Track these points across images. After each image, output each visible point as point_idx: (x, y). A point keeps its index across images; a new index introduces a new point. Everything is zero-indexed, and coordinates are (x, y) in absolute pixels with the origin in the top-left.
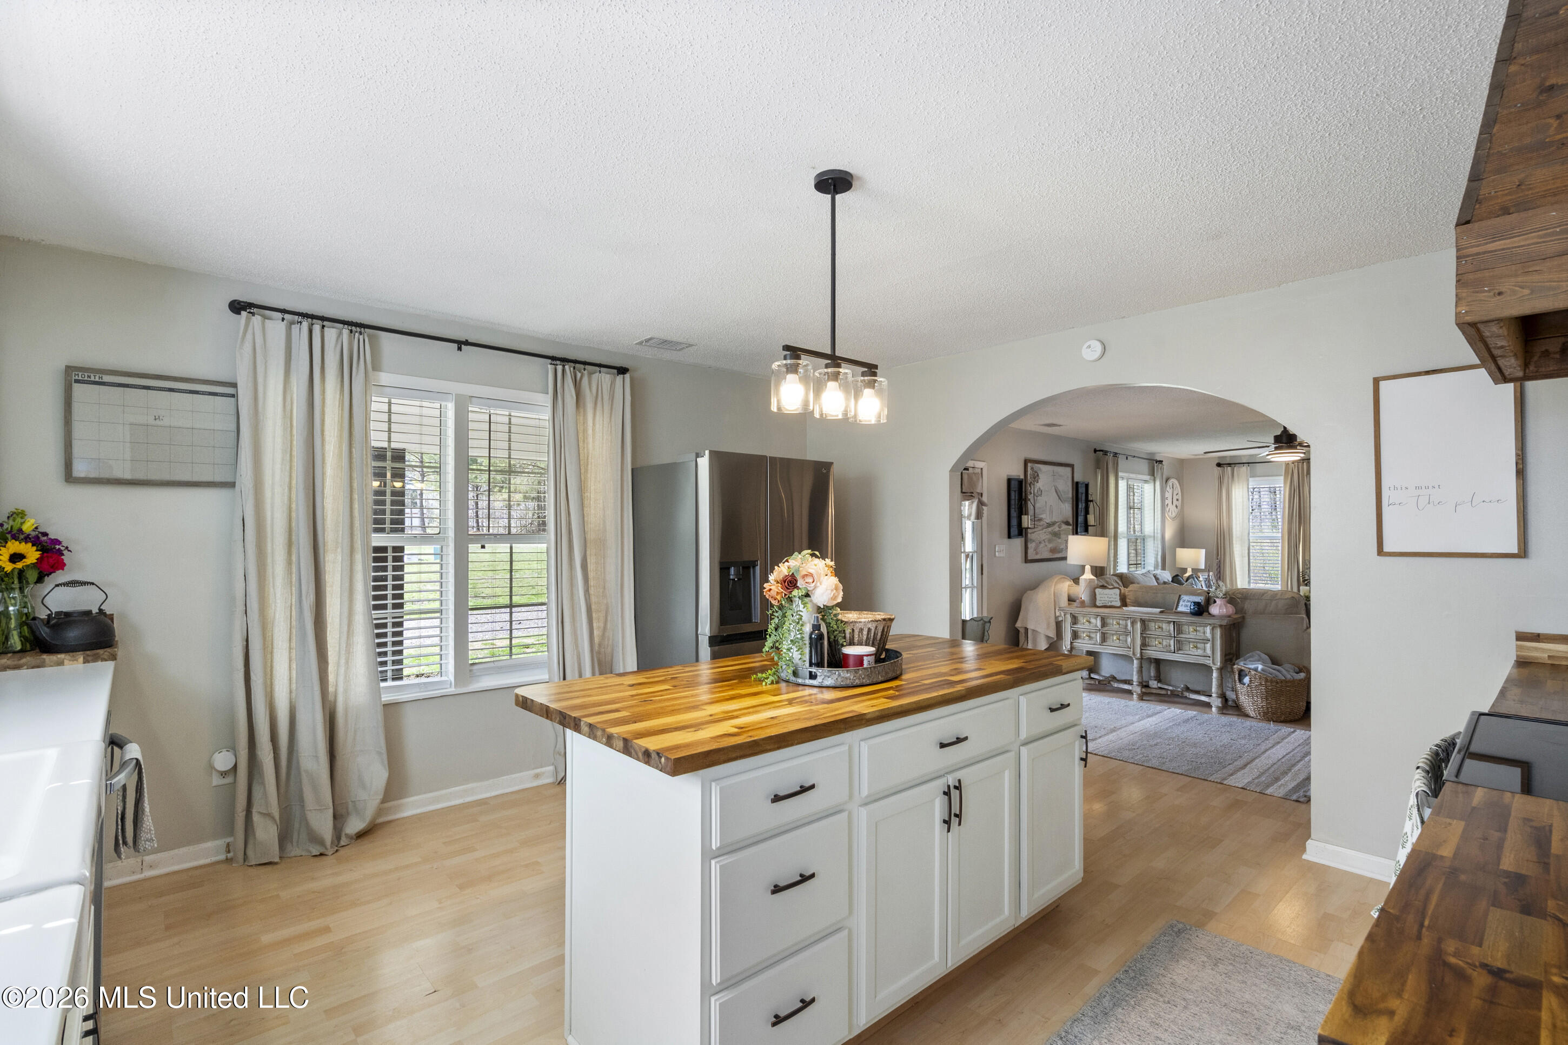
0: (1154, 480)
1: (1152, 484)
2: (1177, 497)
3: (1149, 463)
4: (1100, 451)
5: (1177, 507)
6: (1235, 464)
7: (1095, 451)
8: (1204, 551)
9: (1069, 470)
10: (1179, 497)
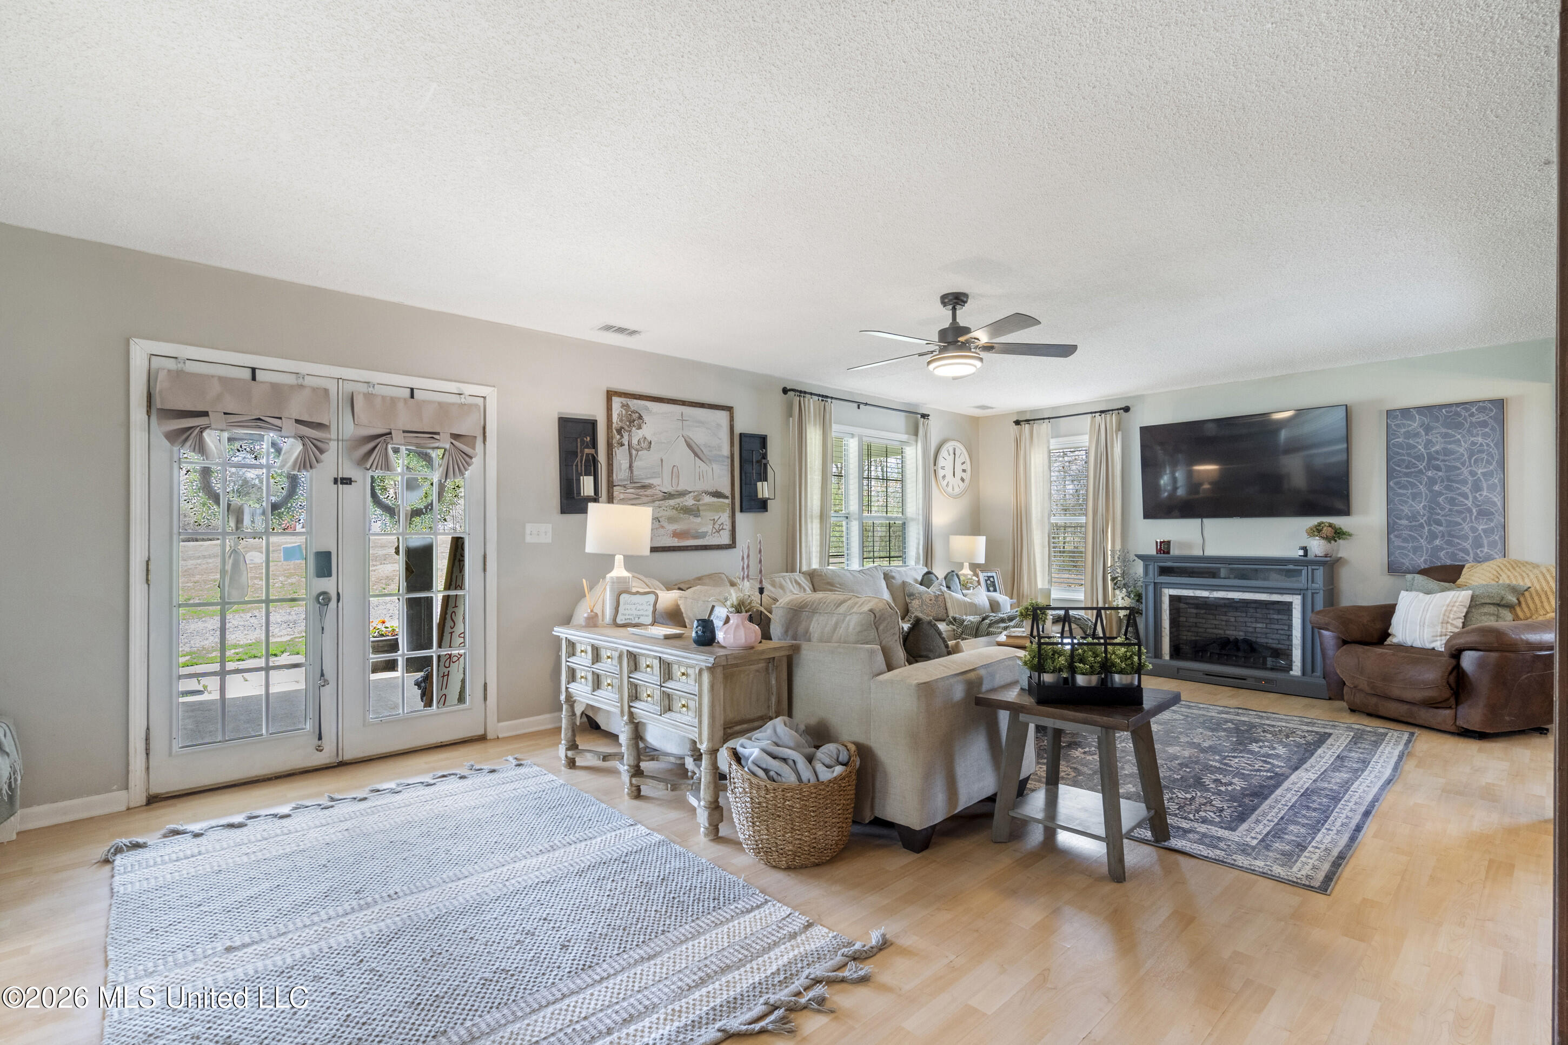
0: (917, 441)
1: (914, 447)
2: (964, 467)
3: (906, 417)
4: (791, 390)
5: (963, 480)
6: (1034, 420)
7: (785, 391)
8: (984, 538)
9: (723, 416)
10: (968, 466)
